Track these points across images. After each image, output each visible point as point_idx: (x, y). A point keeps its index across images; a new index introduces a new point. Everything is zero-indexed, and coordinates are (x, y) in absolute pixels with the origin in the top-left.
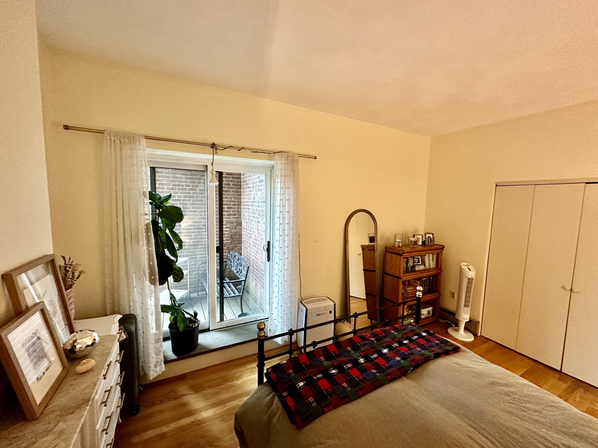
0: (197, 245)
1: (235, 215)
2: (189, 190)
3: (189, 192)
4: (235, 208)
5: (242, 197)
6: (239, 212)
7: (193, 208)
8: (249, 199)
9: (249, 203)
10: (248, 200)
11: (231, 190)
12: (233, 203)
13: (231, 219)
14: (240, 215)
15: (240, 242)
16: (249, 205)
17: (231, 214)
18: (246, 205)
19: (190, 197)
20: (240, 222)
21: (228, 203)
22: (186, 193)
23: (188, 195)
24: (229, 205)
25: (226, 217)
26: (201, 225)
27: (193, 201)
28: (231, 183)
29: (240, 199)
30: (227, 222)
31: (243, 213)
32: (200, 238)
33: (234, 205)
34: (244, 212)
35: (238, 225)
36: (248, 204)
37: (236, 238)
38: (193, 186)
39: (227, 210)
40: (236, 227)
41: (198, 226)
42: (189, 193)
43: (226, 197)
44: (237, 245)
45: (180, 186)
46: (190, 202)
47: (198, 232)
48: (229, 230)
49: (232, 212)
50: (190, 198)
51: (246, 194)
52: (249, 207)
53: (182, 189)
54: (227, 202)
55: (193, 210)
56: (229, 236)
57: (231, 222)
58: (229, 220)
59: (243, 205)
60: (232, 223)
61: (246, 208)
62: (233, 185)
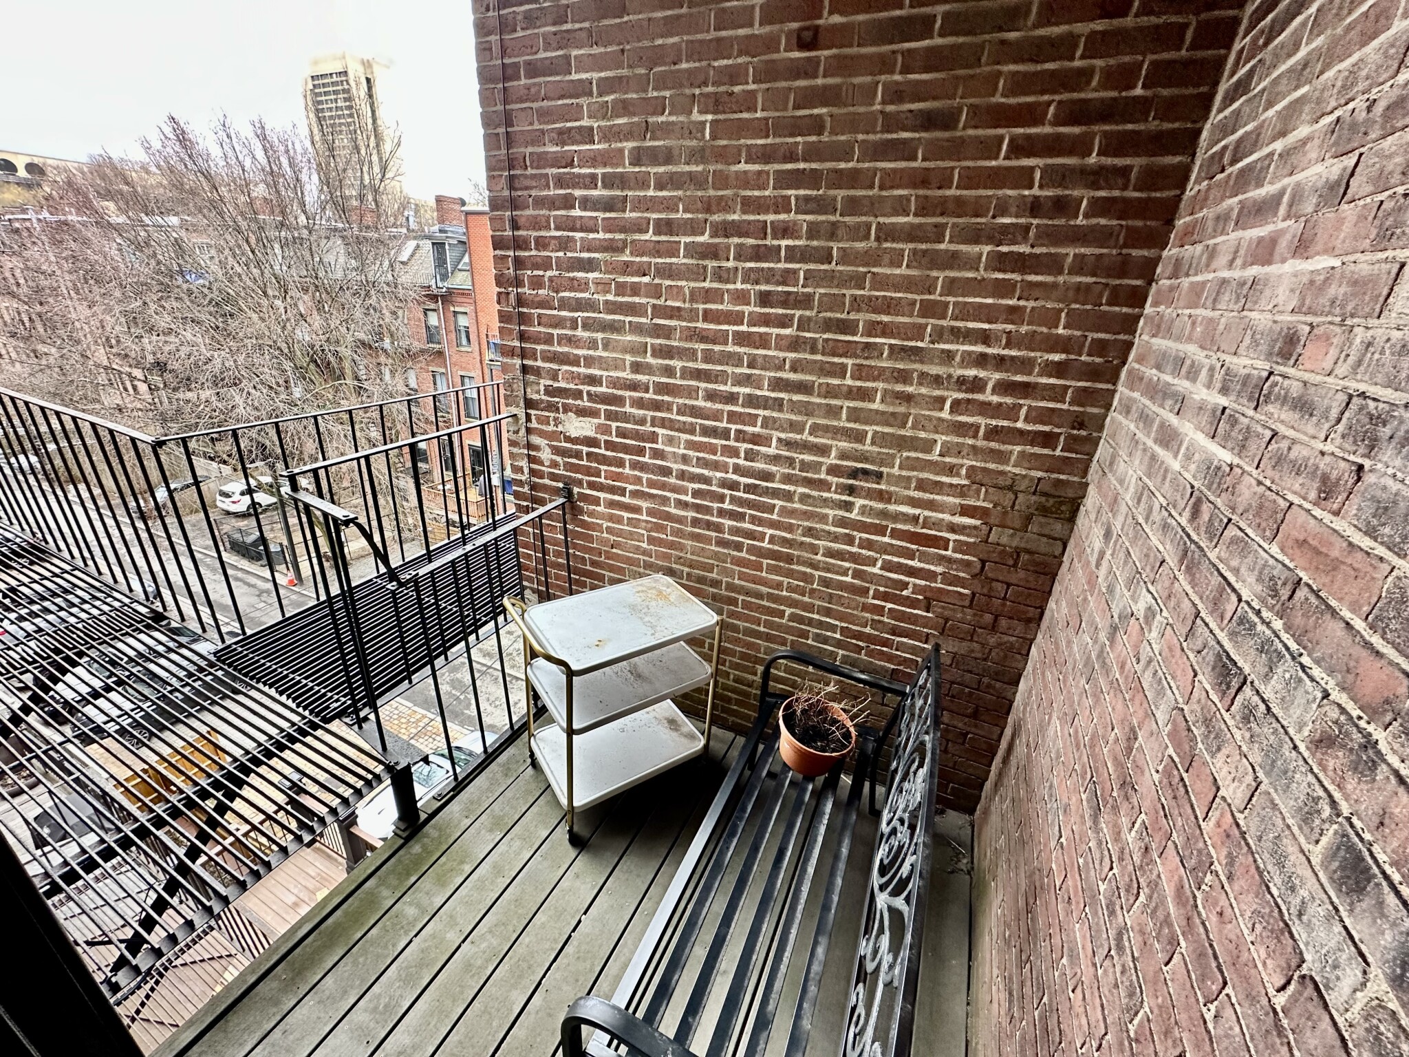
0: (789, 559)
1: (1048, 440)
2: (792, 254)
3: (787, 271)
4: (1057, 394)
5: (1148, 309)
6: (1081, 426)
7: (794, 369)
8: (1209, 342)
9: (1192, 375)
10: (1191, 350)
11: (1071, 251)
12: (1056, 357)
13: (1007, 462)
14: (1087, 448)
15: (1032, 612)
16: (1180, 404)
17: (1021, 432)
18: (1157, 392)
19: (787, 301)
20: (1070, 493)
21: (1014, 353)
22: (769, 277)
23: (780, 289)
24: (1025, 365)
25: (980, 443)
26: (824, 468)
27: (804, 324)
28: (1084, 196)
29: (1130, 324)
30: (979, 477)
31: (1113, 436)
32: (809, 532)
33: (1059, 370)
34: (1124, 442)
35: (1044, 511)
36: (1182, 385)
37: (1009, 585)
38: (813, 232)
39: (995, 399)
40: (1028, 519)
41: (805, 466)
42: (787, 277)
43: (1013, 310)
44: (1003, 622)
45: (746, 235)
46: (787, 331)
47: (804, 498)
48: (975, 527)
49: (1026, 420)
50: (785, 304)
51: (1197, 289)
52: (1174, 420)
53: (758, 254)
54: (1008, 345)
55: (792, 376)
56: (968, 564)
57: (1001, 481)
58: (992, 466)
59: (1136, 380)
60: (1010, 488)
61: (1145, 419)
62: (1099, 208)
